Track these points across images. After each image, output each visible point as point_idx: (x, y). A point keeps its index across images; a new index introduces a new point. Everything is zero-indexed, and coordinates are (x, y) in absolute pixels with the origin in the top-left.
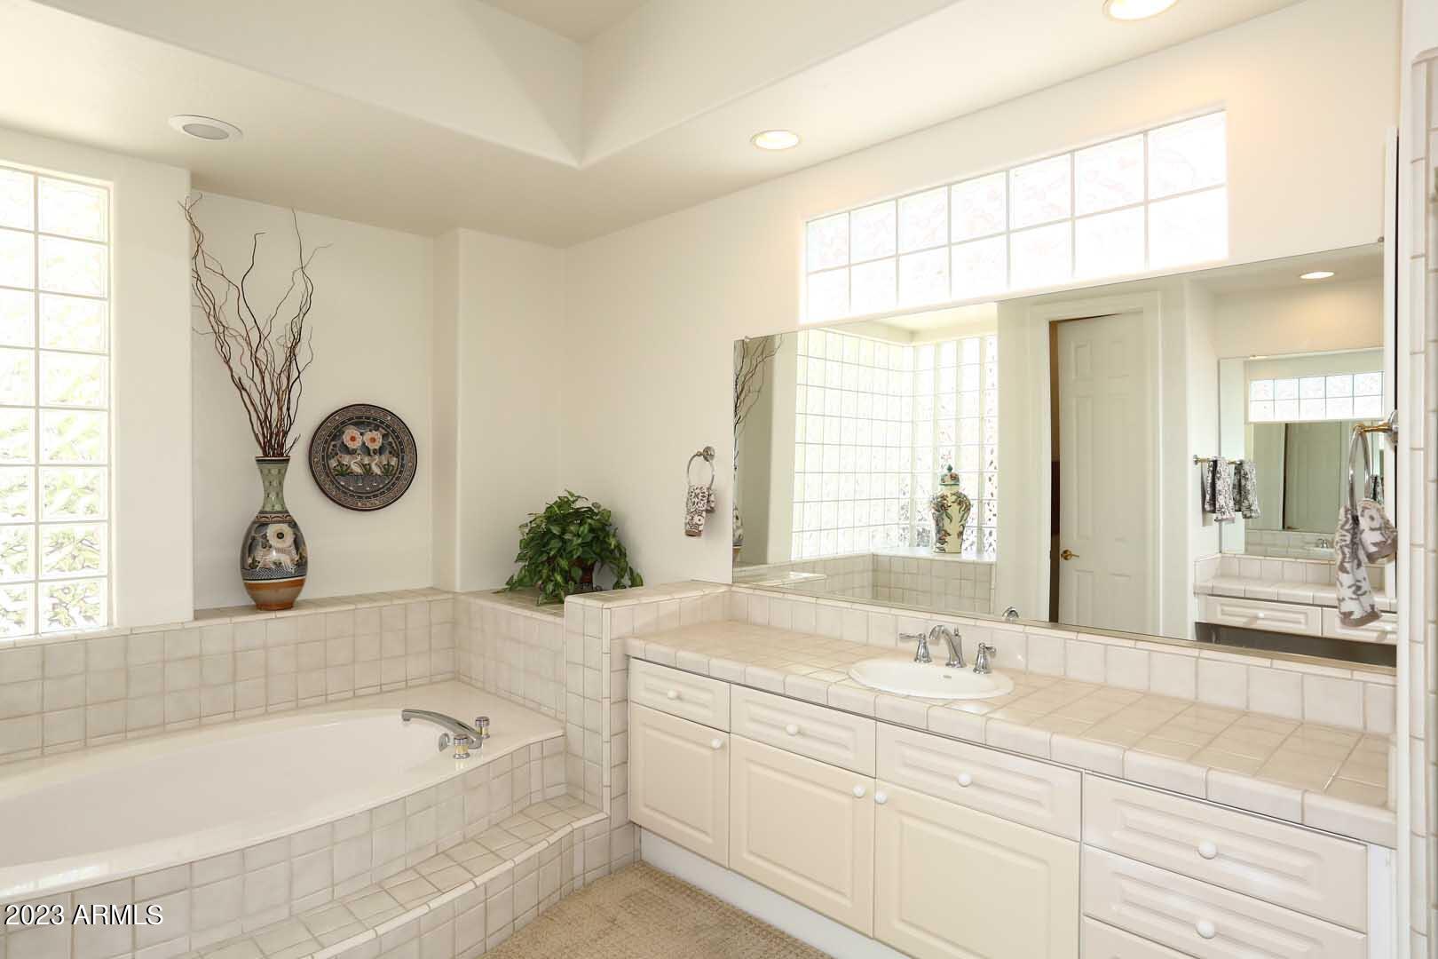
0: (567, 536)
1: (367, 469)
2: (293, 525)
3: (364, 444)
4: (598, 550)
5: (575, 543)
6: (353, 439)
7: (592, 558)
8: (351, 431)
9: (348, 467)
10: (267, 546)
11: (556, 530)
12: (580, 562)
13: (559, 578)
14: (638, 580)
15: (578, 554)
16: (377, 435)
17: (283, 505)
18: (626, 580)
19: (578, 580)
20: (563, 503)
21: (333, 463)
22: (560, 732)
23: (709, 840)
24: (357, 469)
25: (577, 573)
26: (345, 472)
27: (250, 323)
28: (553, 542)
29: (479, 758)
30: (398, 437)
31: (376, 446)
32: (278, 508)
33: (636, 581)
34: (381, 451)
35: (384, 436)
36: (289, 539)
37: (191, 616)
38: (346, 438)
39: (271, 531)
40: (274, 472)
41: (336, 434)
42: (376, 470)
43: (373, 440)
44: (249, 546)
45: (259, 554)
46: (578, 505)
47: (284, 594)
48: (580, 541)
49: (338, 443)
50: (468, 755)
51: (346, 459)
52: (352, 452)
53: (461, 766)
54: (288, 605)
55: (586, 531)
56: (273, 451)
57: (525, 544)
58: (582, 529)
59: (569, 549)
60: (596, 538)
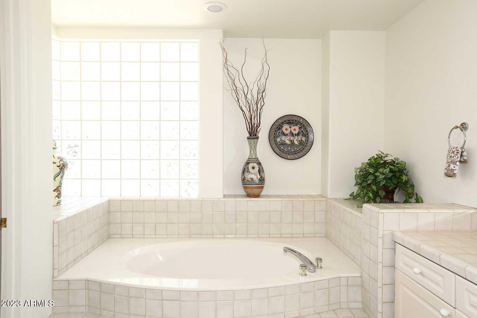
0: (377, 174)
1: (292, 142)
2: (259, 164)
3: (291, 131)
4: (395, 182)
5: (380, 177)
6: (286, 129)
7: (391, 186)
8: (286, 126)
9: (285, 141)
10: (248, 172)
11: (371, 171)
12: (385, 188)
13: (371, 195)
14: (420, 200)
15: (384, 183)
16: (297, 128)
17: (256, 155)
18: (413, 200)
19: (382, 197)
20: (380, 157)
21: (278, 140)
22: (359, 275)
24: (288, 142)
25: (382, 193)
26: (283, 144)
27: (244, 84)
28: (369, 176)
29: (311, 277)
30: (305, 128)
31: (296, 132)
32: (254, 157)
33: (419, 200)
34: (298, 134)
35: (300, 128)
36: (257, 169)
37: (222, 196)
38: (284, 129)
39: (250, 166)
40: (252, 142)
41: (280, 127)
42: (296, 143)
43: (295, 130)
44: (243, 172)
45: (246, 174)
46: (386, 159)
47: (256, 191)
48: (383, 176)
49: (280, 131)
50: (306, 275)
51: (284, 138)
52: (286, 135)
53: (303, 279)
54: (258, 196)
55: (388, 172)
56: (253, 135)
57: (357, 177)
58: (385, 170)
59: (378, 181)
60: (394, 176)
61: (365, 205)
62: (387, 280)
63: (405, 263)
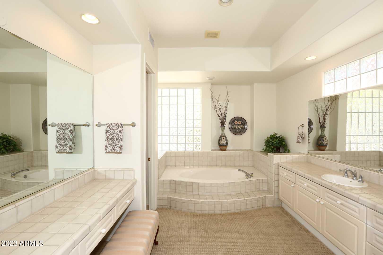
0: (273, 142)
1: (238, 128)
2: (226, 137)
3: (238, 123)
4: (280, 145)
5: (274, 143)
6: (236, 123)
7: (279, 146)
8: (236, 121)
9: (235, 127)
10: (222, 140)
11: (271, 140)
12: (276, 147)
13: (271, 149)
14: (289, 151)
15: (276, 145)
16: (240, 122)
17: (224, 134)
18: (287, 151)
19: (275, 150)
20: (274, 135)
21: (233, 127)
22: (267, 178)
23: (291, 205)
24: (237, 128)
25: (275, 149)
26: (235, 128)
27: (219, 105)
28: (270, 142)
29: (249, 179)
30: (244, 122)
31: (240, 124)
32: (223, 134)
33: (289, 152)
34: (241, 125)
35: (241, 122)
36: (225, 139)
37: (211, 150)
38: (235, 123)
39: (222, 138)
40: (223, 128)
41: (233, 122)
42: (240, 128)
43: (240, 123)
44: (219, 140)
45: (221, 141)
46: (277, 135)
47: (224, 148)
48: (276, 143)
49: (234, 123)
50: (247, 178)
51: (235, 126)
52: (236, 125)
53: (246, 180)
54: (225, 150)
55: (277, 141)
56: (223, 126)
57: (265, 142)
58: (276, 140)
59: (273, 144)
60: (280, 142)
61: (268, 153)
62: (276, 179)
63: (282, 173)
